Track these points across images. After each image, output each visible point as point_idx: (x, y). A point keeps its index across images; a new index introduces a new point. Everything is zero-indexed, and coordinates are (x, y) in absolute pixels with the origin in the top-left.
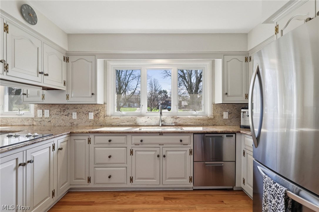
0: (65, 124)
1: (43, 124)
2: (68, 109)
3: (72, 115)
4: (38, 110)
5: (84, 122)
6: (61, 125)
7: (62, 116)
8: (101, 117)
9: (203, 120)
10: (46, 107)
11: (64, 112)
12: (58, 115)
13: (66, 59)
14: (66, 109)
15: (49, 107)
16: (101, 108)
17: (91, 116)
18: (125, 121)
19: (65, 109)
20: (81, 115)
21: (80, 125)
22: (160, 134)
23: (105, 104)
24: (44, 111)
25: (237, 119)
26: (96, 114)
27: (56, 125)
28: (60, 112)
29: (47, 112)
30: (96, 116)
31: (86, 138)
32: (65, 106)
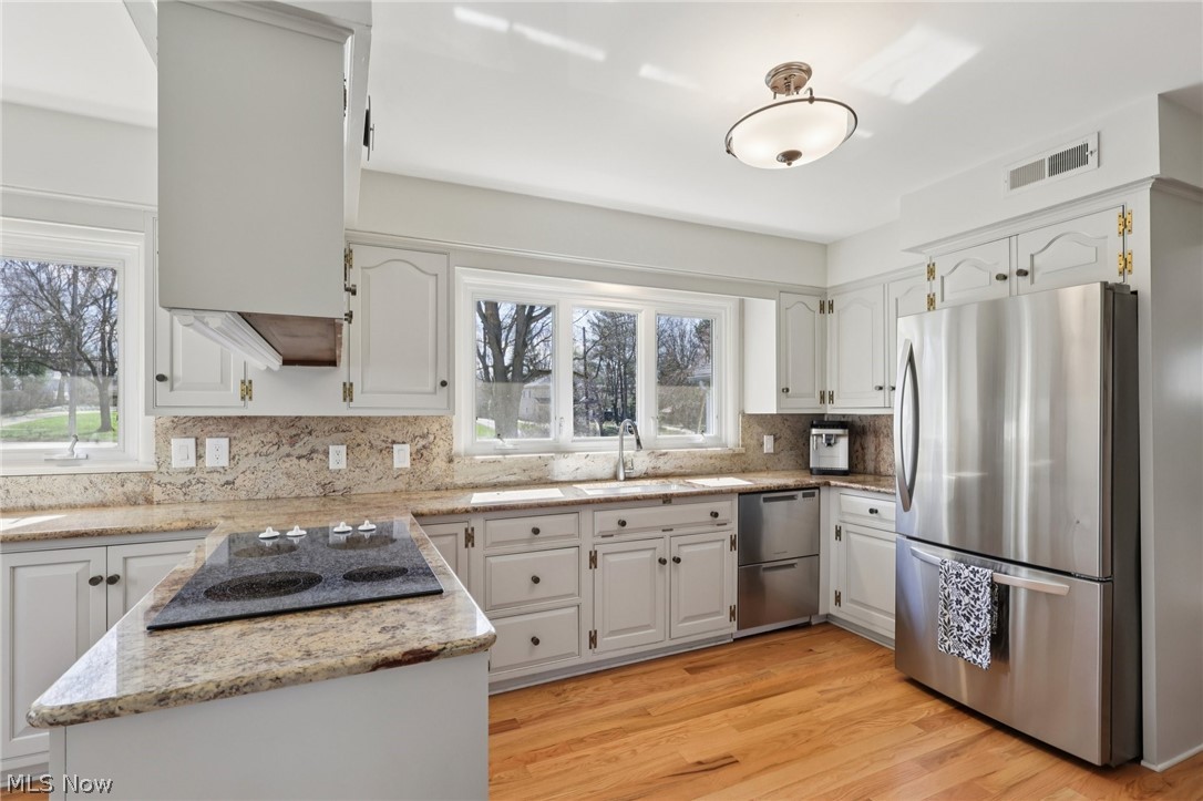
0: (297, 492)
1: (200, 494)
2: (310, 433)
3: (327, 457)
4: (173, 441)
5: (374, 478)
6: (280, 493)
7: (287, 459)
8: (438, 460)
9: (721, 457)
10: (210, 428)
11: (292, 445)
12: (267, 455)
14: (302, 436)
15: (226, 430)
16: (438, 427)
17: (402, 457)
18: (516, 470)
19: (298, 435)
20: (364, 455)
21: (359, 492)
22: (664, 502)
24: (203, 445)
25: (790, 452)
26: (418, 451)
27: (260, 496)
28: (278, 445)
29: (217, 451)
30: (419, 455)
32: (298, 424)
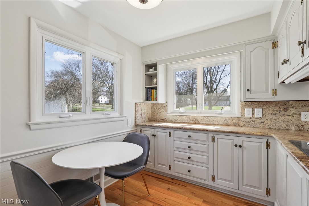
0: (287, 128)
1: (253, 125)
2: (293, 107)
3: (301, 116)
4: (246, 109)
6: (280, 127)
7: (283, 116)
10: (256, 105)
11: (285, 111)
12: (275, 114)
14: (289, 108)
15: (261, 106)
19: (288, 108)
24: (254, 110)
27: (272, 128)
28: (280, 111)
29: (259, 112)
32: (288, 104)
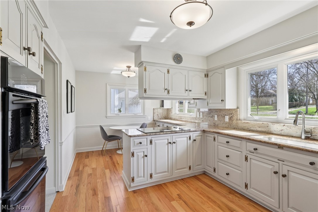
3: (215, 117)
5: (222, 123)
8: (234, 121)
13: (207, 76)
16: (234, 112)
17: (227, 119)
18: (256, 127)
20: (220, 118)
21: (220, 126)
23: (238, 108)
24: (200, 114)
26: (230, 118)
30: (230, 119)
31: (213, 136)
